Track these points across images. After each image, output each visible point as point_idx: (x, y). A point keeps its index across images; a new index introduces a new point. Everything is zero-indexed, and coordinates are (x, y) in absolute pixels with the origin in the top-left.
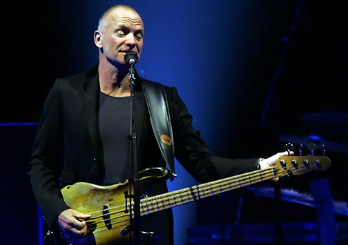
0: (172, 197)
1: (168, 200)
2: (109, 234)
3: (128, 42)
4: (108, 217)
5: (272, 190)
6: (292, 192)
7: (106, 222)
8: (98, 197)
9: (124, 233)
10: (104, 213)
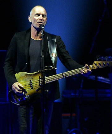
0: (55, 77)
1: (53, 78)
2: (32, 91)
3: (40, 19)
4: (32, 84)
5: (94, 77)
6: (102, 78)
7: (31, 87)
8: (28, 77)
9: (37, 90)
10: (30, 83)
